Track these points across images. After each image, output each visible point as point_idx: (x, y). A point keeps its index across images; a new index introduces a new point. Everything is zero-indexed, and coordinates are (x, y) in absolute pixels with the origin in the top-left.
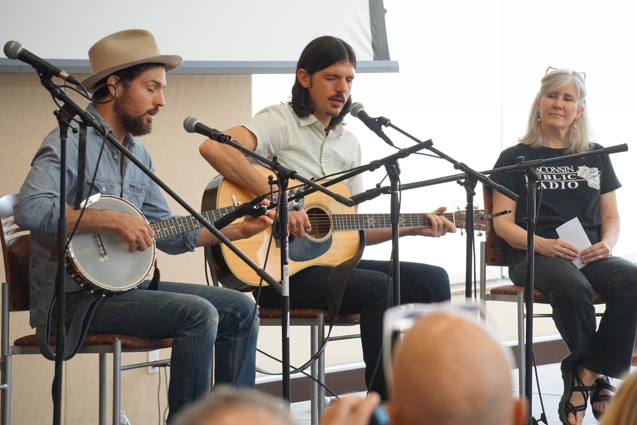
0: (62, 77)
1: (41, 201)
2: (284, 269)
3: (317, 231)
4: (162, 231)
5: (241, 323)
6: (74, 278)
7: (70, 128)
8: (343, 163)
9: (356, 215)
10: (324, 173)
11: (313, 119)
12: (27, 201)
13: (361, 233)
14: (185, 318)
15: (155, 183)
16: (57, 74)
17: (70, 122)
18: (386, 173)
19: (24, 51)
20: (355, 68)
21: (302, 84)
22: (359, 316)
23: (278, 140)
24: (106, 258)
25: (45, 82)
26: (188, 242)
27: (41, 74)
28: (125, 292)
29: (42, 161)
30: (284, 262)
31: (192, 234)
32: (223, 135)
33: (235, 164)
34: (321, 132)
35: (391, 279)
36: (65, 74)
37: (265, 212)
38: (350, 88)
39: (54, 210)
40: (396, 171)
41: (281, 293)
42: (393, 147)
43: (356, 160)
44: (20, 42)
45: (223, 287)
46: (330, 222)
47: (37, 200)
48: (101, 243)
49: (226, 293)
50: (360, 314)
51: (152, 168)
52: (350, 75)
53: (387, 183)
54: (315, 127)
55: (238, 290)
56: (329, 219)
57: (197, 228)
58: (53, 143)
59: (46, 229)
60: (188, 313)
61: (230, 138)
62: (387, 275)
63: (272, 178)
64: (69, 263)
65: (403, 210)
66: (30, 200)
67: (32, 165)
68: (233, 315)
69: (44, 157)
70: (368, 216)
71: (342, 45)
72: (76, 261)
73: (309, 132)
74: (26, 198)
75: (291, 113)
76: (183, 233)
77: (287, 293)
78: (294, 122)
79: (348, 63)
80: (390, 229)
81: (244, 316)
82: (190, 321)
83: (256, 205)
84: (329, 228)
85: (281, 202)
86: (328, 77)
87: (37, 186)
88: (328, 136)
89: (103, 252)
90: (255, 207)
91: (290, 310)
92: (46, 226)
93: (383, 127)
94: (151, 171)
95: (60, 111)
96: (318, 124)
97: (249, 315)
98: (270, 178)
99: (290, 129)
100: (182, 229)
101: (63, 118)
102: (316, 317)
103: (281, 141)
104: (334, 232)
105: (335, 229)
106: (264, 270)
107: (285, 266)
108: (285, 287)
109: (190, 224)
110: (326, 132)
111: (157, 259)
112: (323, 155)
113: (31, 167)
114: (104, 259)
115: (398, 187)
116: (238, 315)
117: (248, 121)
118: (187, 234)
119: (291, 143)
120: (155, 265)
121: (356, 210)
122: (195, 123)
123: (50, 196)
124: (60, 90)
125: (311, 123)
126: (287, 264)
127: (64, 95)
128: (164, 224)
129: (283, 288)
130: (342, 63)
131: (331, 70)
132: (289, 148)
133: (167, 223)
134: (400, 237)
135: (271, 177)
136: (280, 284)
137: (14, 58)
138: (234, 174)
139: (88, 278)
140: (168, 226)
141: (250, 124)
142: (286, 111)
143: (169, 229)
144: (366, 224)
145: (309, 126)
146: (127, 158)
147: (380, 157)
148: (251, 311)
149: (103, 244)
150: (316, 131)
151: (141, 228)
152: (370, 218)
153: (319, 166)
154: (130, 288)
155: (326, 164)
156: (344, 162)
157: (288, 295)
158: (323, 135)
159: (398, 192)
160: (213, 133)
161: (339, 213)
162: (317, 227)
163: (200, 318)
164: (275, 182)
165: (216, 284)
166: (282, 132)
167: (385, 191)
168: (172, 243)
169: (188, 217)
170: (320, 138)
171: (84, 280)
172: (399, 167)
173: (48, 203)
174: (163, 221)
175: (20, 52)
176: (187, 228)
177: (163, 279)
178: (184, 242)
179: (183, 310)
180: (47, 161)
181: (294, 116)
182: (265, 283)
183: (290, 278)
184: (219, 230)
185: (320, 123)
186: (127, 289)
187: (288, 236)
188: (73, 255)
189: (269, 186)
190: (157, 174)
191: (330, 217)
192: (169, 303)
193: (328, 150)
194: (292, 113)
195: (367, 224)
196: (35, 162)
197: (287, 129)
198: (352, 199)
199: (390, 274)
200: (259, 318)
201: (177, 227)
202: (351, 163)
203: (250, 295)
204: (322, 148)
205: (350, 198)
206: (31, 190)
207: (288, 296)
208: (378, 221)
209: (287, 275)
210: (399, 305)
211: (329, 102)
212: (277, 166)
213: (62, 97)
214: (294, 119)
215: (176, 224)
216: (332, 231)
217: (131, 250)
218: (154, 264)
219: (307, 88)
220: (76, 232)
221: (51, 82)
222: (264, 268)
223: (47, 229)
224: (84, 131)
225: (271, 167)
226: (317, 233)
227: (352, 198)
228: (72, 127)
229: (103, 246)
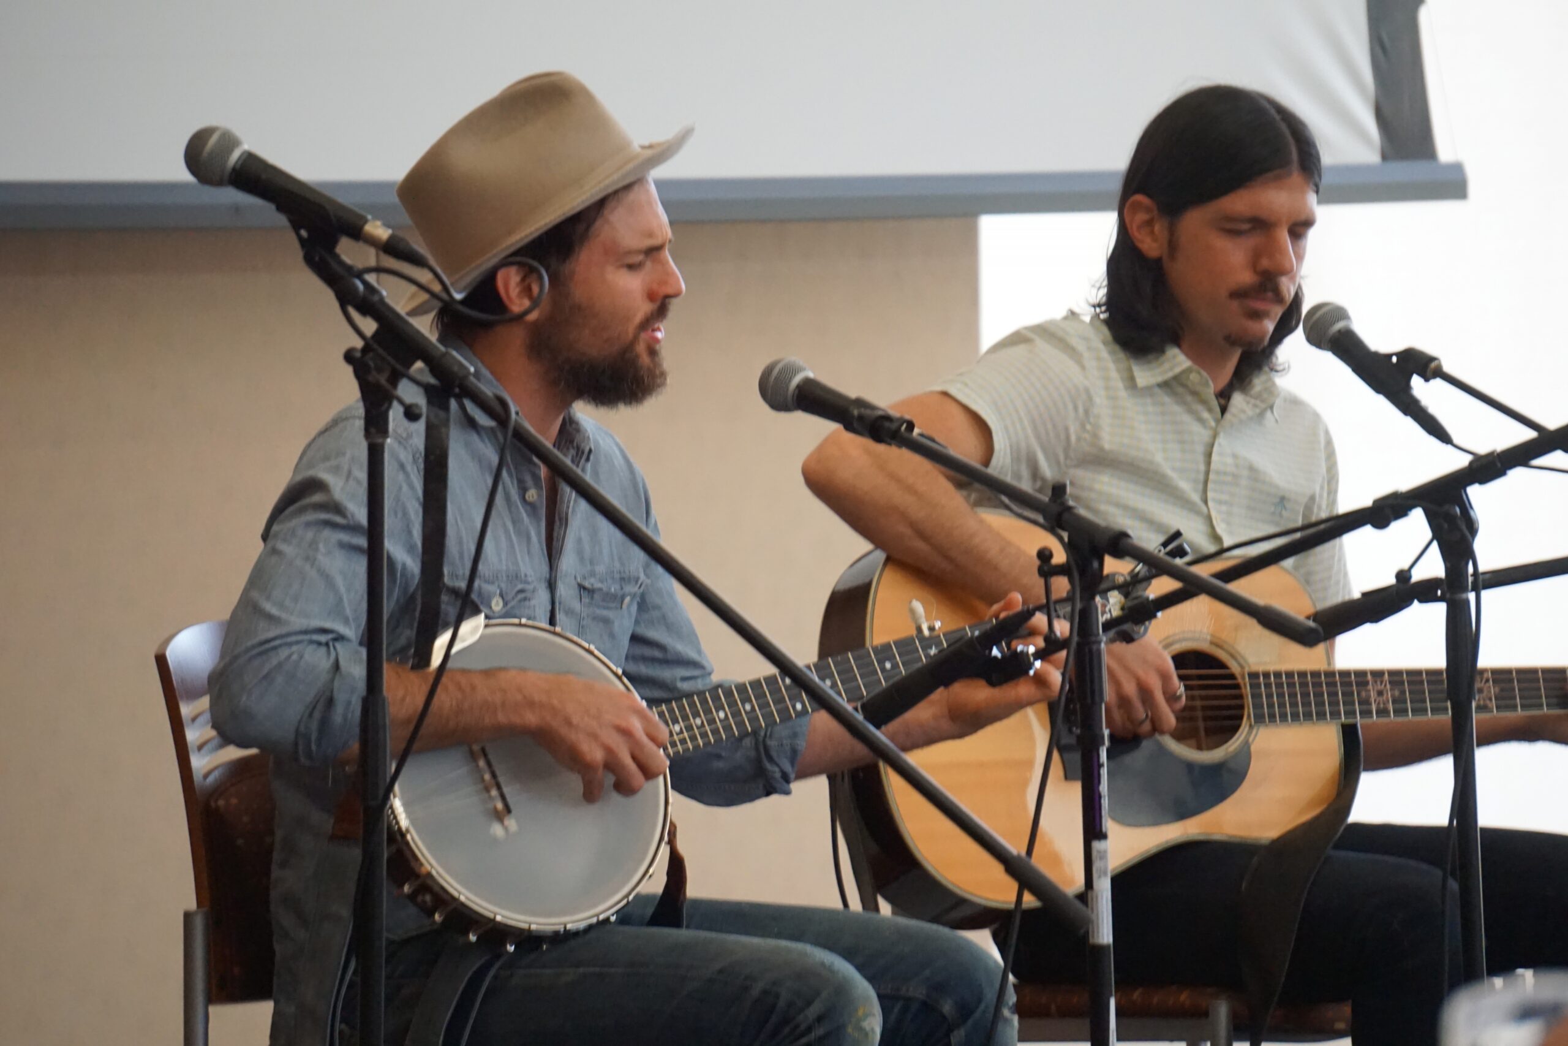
0: (372, 241)
1: (295, 657)
2: (1094, 854)
3: (1201, 724)
4: (689, 728)
5: (955, 1033)
6: (412, 897)
7: (395, 404)
8: (1278, 500)
9: (1330, 674)
10: (1216, 538)
11: (1176, 360)
12: (250, 659)
13: (1349, 734)
14: (774, 1019)
15: (659, 570)
16: (356, 232)
17: (395, 384)
18: (1429, 534)
19: (250, 158)
20: (1317, 192)
21: (1140, 246)
22: (1347, 1009)
23: (1063, 436)
24: (511, 823)
25: (317, 259)
26: (771, 759)
27: (304, 233)
28: (576, 934)
29: (295, 523)
30: (1093, 831)
31: (782, 731)
32: (887, 418)
33: (917, 512)
34: (1204, 402)
35: (1453, 885)
36: (379, 230)
37: (1030, 666)
38: (1300, 257)
39: (336, 684)
40: (1464, 528)
41: (1086, 935)
42: (1449, 447)
43: (1322, 488)
44: (238, 131)
45: (894, 913)
46: (1241, 697)
47: (284, 653)
48: (494, 775)
49: (904, 935)
50: (1350, 1002)
51: (652, 521)
52: (1303, 217)
53: (1433, 566)
54: (1184, 386)
55: (945, 924)
56: (1237, 686)
57: (799, 715)
58: (328, 464)
59: (314, 747)
60: (781, 1004)
61: (911, 426)
62: (1439, 873)
63: (1051, 556)
64: (394, 848)
65: (1489, 657)
66: (261, 654)
67: (265, 537)
68: (928, 1007)
69: (302, 510)
70: (1369, 677)
71: (1277, 117)
72: (415, 839)
73: (1163, 404)
74: (248, 650)
75: (1101, 346)
76: (755, 733)
77: (1105, 934)
78: (1114, 374)
79: (1296, 177)
80: (1446, 718)
81: (965, 1011)
82: (787, 1030)
83: (998, 644)
84: (1241, 718)
85: (1079, 634)
86: (1229, 226)
87: (281, 606)
88: (1228, 416)
89: (500, 806)
90: (995, 652)
91: (1116, 992)
92: (314, 737)
93: (1416, 382)
94: (649, 532)
95: (366, 349)
96: (1194, 377)
97: (982, 1007)
98: (1044, 555)
99: (1100, 399)
100: (753, 719)
101: (374, 373)
102: (1202, 1014)
103: (1073, 438)
104: (1254, 732)
105: (1259, 719)
106: (1027, 859)
107: (1097, 845)
108: (1097, 915)
109: (779, 701)
110: (1223, 402)
111: (675, 820)
112: (1212, 476)
113: (261, 544)
114: (506, 829)
115: (1470, 579)
116: (947, 1007)
117: (961, 374)
118: (768, 733)
119: (1110, 440)
120: (672, 843)
121: (1329, 655)
122: (797, 380)
123: (323, 638)
124: (366, 284)
125: (1170, 374)
126: (1103, 836)
127: (376, 298)
128: (692, 705)
129: (1094, 917)
130: (1278, 178)
131: (1239, 203)
132: (1102, 460)
133: (704, 702)
134: (1479, 745)
135: (1047, 553)
136: (1078, 904)
137: (219, 183)
138: (920, 545)
139: (456, 894)
140: (707, 711)
141: (966, 385)
142: (1086, 339)
143: (711, 722)
144: (1365, 702)
145: (1165, 385)
146: (567, 489)
147: (1406, 483)
148: (990, 995)
149: (501, 779)
150: (1189, 398)
151: (618, 722)
152: (1379, 683)
153: (1198, 513)
154: (594, 920)
155: (1224, 508)
156: (1283, 499)
157: (1111, 940)
158: (1210, 410)
159: (1472, 596)
160: (856, 412)
161: (1272, 668)
162: (1199, 714)
163: (820, 1019)
164: (1061, 570)
165: (869, 904)
166: (1076, 408)
167: (1426, 591)
168: (719, 765)
169: (771, 680)
170: (1201, 421)
171: (442, 899)
172: (1472, 513)
173: (318, 660)
174: (689, 696)
175: (237, 162)
176: (768, 716)
177: (694, 890)
178: (759, 761)
179: (765, 992)
180: (308, 525)
181: (1111, 353)
182: (1029, 900)
183: (1114, 880)
184: (878, 727)
185: (1199, 373)
186: (582, 925)
187: (1103, 744)
188: (404, 822)
189: (1042, 581)
190: (667, 542)
191: (1243, 677)
192: (721, 971)
193: (1229, 460)
194: (1105, 343)
195: (1368, 702)
196: (275, 528)
197: (1090, 398)
198: (1314, 620)
199: (1449, 867)
200: (1015, 1019)
201: (736, 714)
202: (1304, 500)
203: (983, 940)
204: (1209, 455)
205: (1308, 618)
206: (262, 624)
207: (1108, 946)
208: (1403, 692)
209: (1105, 873)
210: (1483, 977)
211: (1235, 305)
212: (1066, 516)
213: (370, 305)
214: (1111, 366)
215: (732, 704)
216: (1251, 726)
217: (590, 795)
218: (666, 838)
219: (1159, 261)
220: (416, 746)
221: (337, 258)
222: (1029, 852)
223: (319, 745)
224: (442, 414)
225: (1045, 518)
226: (1202, 733)
227: (1316, 617)
228: (401, 402)
229: (499, 787)
